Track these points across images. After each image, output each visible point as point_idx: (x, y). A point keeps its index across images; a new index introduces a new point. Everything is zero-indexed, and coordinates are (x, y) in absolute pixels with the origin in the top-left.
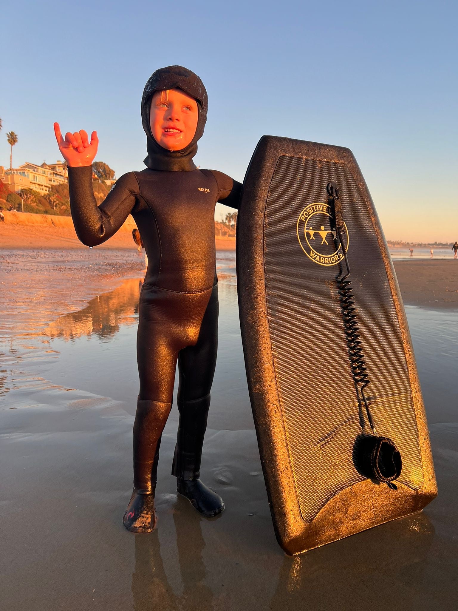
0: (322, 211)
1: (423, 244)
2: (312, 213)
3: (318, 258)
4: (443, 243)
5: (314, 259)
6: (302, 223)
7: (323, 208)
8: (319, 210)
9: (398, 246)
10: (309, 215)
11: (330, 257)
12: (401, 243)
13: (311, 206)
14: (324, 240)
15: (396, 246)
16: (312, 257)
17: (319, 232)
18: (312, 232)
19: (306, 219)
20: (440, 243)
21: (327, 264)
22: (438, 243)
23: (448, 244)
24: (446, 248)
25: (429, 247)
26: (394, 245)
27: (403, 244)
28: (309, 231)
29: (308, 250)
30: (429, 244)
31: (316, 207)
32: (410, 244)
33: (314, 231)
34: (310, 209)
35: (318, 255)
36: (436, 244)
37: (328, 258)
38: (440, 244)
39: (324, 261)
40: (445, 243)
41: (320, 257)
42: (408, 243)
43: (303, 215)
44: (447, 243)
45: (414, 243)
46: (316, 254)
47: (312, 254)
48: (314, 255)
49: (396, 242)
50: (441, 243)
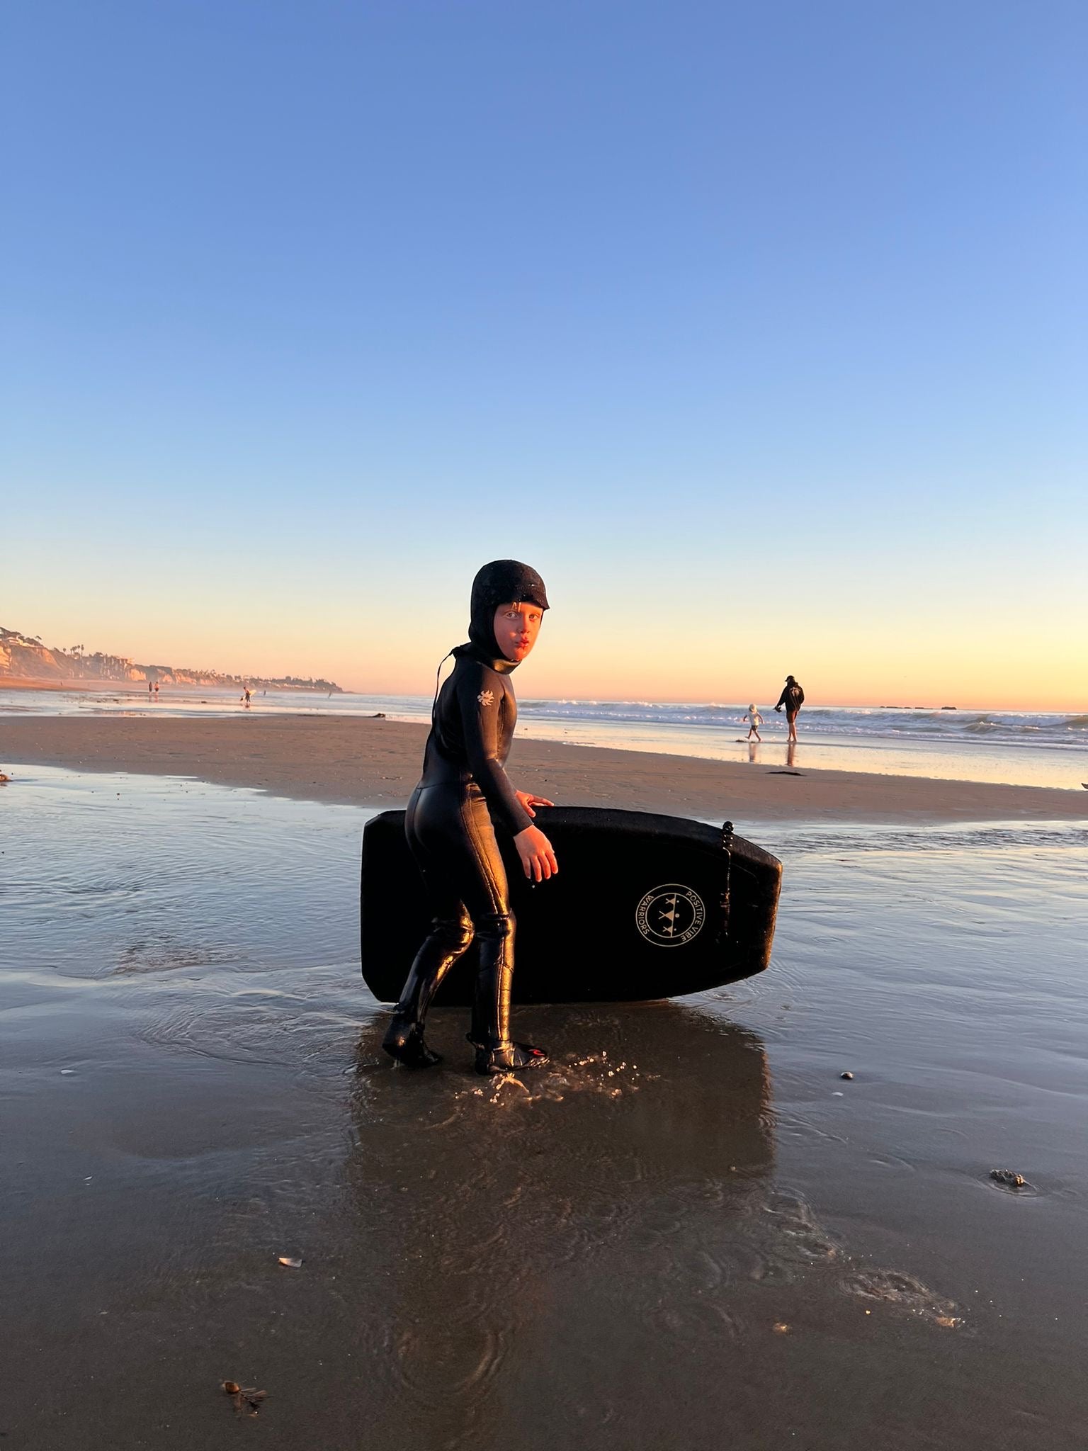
0: (696, 919)
1: (261, 680)
2: (695, 906)
3: (645, 904)
4: (303, 679)
5: (645, 900)
6: (685, 891)
7: (699, 920)
8: (697, 915)
9: (207, 682)
10: (692, 902)
11: (644, 919)
12: (213, 675)
13: (702, 906)
14: (665, 915)
15: (202, 681)
16: (647, 897)
17: (673, 911)
18: (673, 901)
19: (689, 897)
20: (297, 679)
21: (638, 914)
22: (292, 679)
23: (314, 681)
24: (309, 689)
25: (275, 686)
26: (198, 679)
27: (218, 678)
28: (675, 899)
29: (654, 894)
30: (274, 680)
31: (700, 911)
32: (233, 677)
33: (674, 904)
34: (698, 904)
35: (648, 904)
36: (288, 680)
37: (644, 916)
38: (297, 681)
39: (641, 911)
40: (307, 679)
41: (646, 907)
42: (229, 677)
43: (693, 894)
44: (311, 680)
45: (242, 677)
46: (650, 902)
47: (649, 898)
48: (648, 900)
49: (201, 673)
50: (299, 678)
